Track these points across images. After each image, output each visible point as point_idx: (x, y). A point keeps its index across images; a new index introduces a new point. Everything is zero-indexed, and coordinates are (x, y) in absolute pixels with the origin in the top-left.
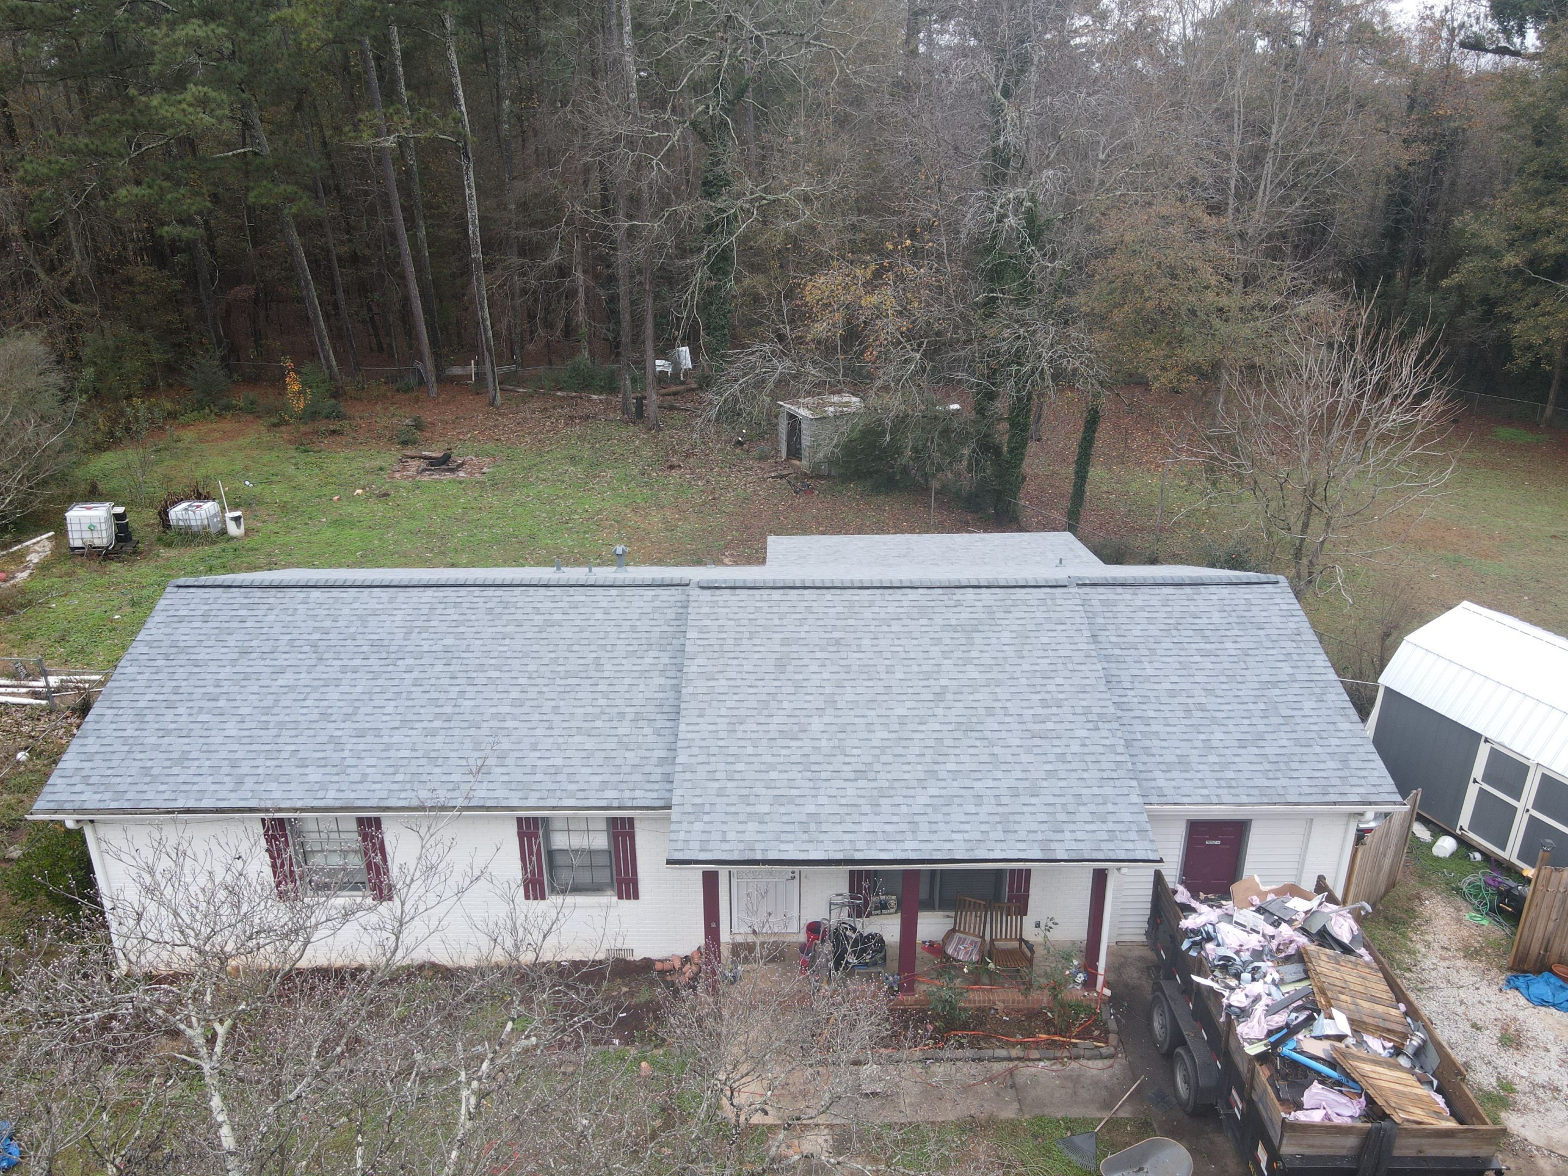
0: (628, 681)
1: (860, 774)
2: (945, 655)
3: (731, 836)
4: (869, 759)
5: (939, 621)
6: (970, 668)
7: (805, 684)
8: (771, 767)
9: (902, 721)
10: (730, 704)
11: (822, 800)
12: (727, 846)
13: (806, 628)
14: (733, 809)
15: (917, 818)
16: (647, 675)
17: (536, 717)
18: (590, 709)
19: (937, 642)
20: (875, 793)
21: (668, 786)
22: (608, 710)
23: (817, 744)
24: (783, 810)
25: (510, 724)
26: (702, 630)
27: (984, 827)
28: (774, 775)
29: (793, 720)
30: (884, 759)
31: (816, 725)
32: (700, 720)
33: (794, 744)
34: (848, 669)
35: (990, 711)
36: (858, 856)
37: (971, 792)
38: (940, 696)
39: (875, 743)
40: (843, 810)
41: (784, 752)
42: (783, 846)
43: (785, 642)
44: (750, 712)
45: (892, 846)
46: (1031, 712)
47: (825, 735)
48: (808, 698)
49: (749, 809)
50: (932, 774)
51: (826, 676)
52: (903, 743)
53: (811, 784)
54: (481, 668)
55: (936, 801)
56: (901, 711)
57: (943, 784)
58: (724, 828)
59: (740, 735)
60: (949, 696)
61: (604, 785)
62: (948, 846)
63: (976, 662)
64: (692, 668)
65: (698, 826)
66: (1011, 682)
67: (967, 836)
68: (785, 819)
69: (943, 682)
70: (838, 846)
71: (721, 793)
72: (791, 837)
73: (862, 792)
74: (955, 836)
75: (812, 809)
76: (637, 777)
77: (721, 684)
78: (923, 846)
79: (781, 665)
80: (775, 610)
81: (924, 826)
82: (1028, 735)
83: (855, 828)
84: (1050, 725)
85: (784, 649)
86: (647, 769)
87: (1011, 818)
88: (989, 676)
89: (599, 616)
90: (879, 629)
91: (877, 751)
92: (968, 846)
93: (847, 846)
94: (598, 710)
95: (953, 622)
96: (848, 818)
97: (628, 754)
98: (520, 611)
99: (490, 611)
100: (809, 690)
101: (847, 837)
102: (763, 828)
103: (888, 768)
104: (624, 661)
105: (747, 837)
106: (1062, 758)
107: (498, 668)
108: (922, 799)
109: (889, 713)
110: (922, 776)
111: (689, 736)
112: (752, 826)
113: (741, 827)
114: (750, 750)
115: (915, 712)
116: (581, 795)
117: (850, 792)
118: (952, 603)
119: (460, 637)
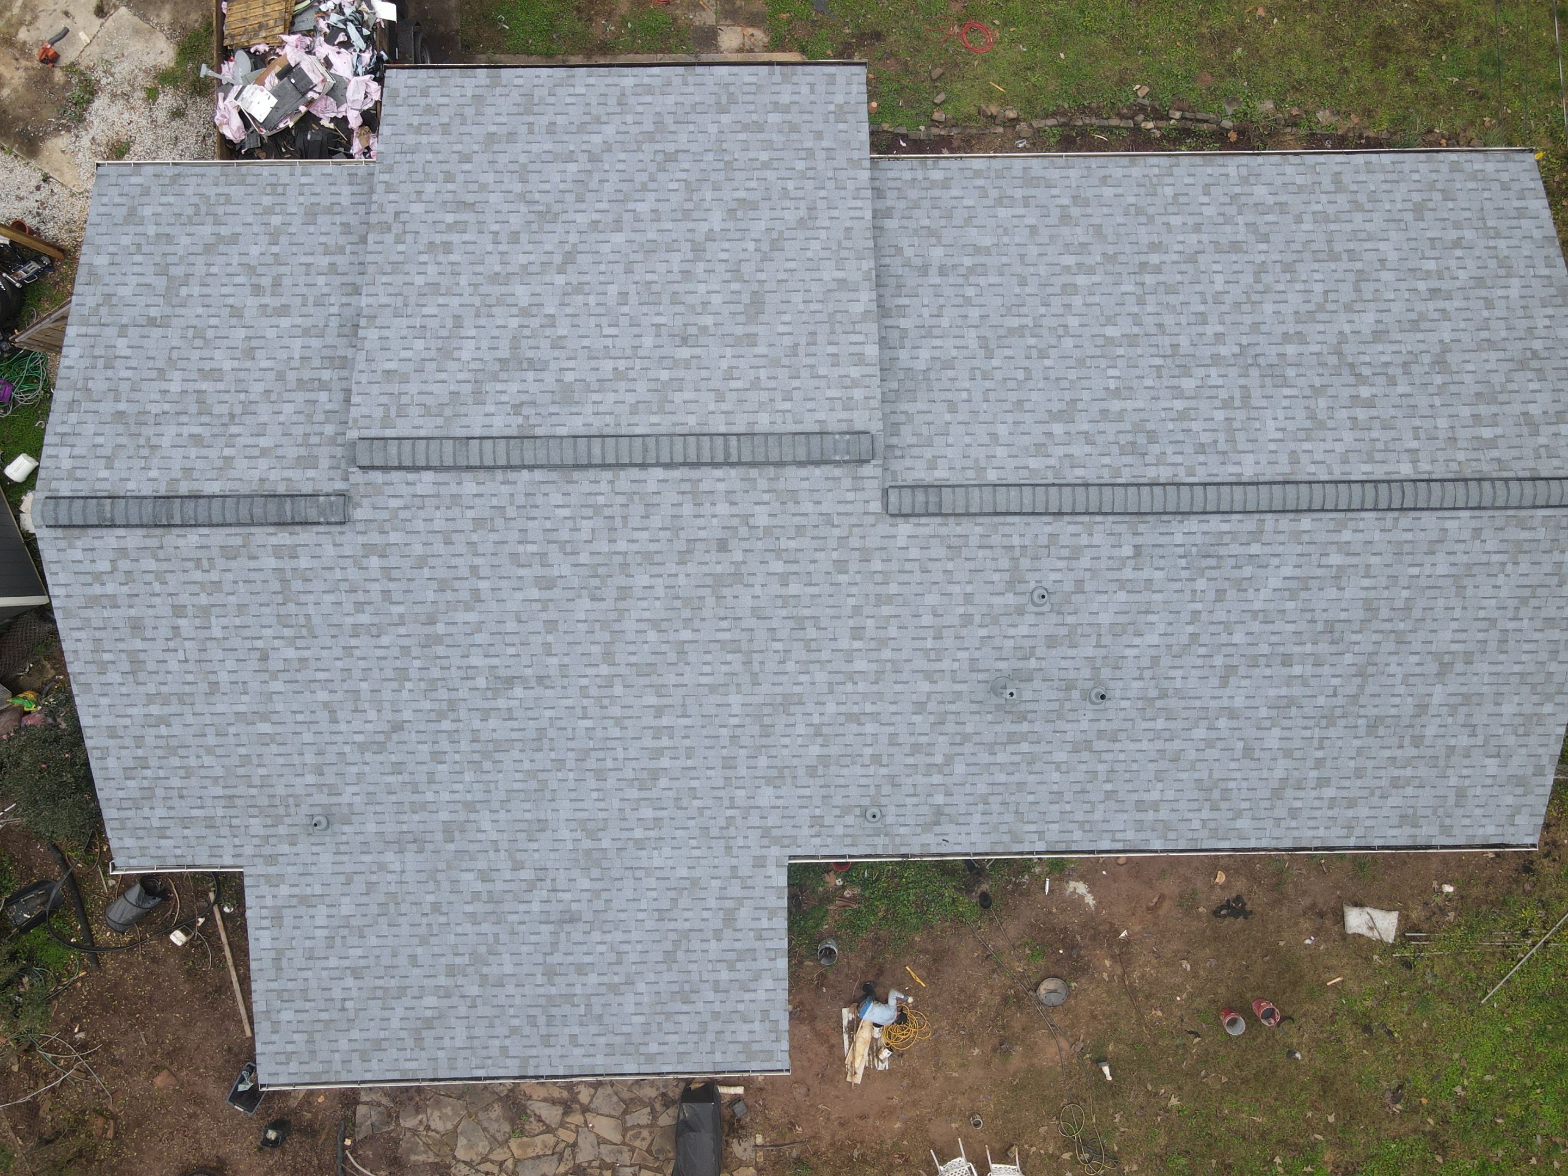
0: (945, 322)
1: (671, 157)
2: (551, 321)
3: (805, 90)
4: (661, 176)
5: (549, 377)
6: (525, 301)
7: (728, 276)
8: (766, 166)
9: (618, 226)
10: (815, 245)
11: (713, 129)
12: (810, 79)
13: (724, 364)
14: (806, 117)
15: (618, 109)
16: (923, 332)
17: (1043, 270)
18: (982, 281)
19: (557, 344)
20: (658, 137)
21: (877, 184)
22: (961, 280)
23: (717, 195)
24: (754, 117)
25: (1070, 260)
26: (859, 359)
27: (552, 100)
28: (764, 156)
29: (742, 225)
30: (644, 177)
31: (716, 220)
32: (848, 224)
33: (741, 194)
34: (675, 300)
35: (514, 238)
36: (680, 70)
37: (557, 138)
38: (570, 258)
39: (652, 196)
40: (692, 117)
41: (753, 184)
42: (753, 79)
43: (751, 339)
44: (793, 234)
45: (646, 80)
46: (466, 237)
47: (707, 205)
48: (724, 256)
49: (788, 117)
50: (594, 159)
51: (702, 288)
52: (620, 196)
53: (725, 146)
54: (1132, 341)
55: (595, 127)
56: (618, 238)
57: (584, 147)
58: (812, 98)
59: (802, 204)
60: (557, 259)
61: (946, 184)
62: (591, 81)
63: (515, 311)
64: (865, 299)
65: (839, 99)
66: (480, 279)
67: (571, 90)
68: (752, 107)
69: (560, 280)
70: (699, 80)
71: (819, 135)
72: (746, 88)
73: (671, 137)
74: (583, 91)
75: (725, 119)
76: (913, 194)
77: (829, 274)
78: (616, 80)
79: (757, 304)
80: (765, 396)
81: (612, 101)
82: (478, 207)
83: (681, 99)
84: (450, 218)
85: (752, 329)
86: (902, 204)
87: (521, 109)
88: (504, 289)
89: (1002, 430)
90: (629, 363)
91: (652, 185)
92: (571, 81)
93: (691, 79)
94: (973, 279)
95: (530, 375)
96: (688, 109)
97: (926, 222)
98: (1111, 438)
99: (1152, 437)
100: (723, 266)
101: (691, 89)
102: (775, 98)
103: (640, 166)
104: (954, 353)
105: (789, 88)
106: (449, 177)
107: (1110, 341)
108: (609, 130)
109: (633, 236)
110: (606, 156)
111: (859, 203)
112: (785, 99)
113: (796, 98)
114: (790, 185)
115: (601, 237)
116: (968, 173)
117: (683, 138)
118: (526, 410)
119: (1178, 393)
